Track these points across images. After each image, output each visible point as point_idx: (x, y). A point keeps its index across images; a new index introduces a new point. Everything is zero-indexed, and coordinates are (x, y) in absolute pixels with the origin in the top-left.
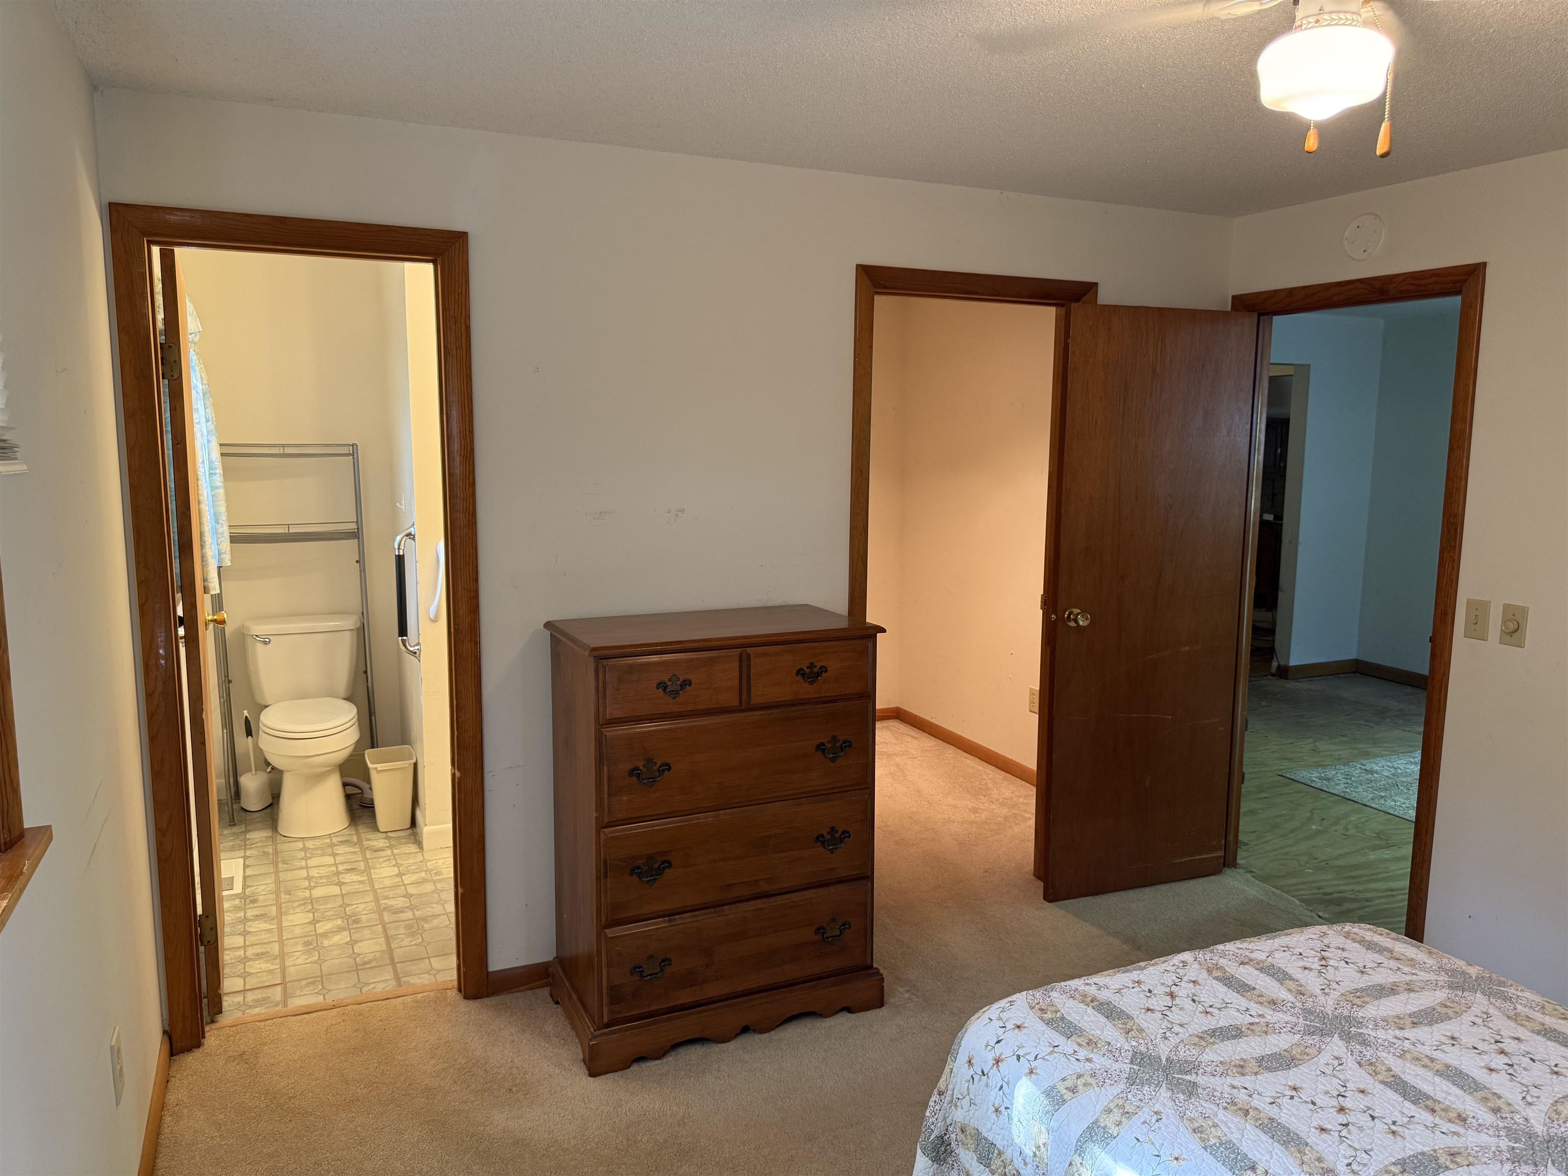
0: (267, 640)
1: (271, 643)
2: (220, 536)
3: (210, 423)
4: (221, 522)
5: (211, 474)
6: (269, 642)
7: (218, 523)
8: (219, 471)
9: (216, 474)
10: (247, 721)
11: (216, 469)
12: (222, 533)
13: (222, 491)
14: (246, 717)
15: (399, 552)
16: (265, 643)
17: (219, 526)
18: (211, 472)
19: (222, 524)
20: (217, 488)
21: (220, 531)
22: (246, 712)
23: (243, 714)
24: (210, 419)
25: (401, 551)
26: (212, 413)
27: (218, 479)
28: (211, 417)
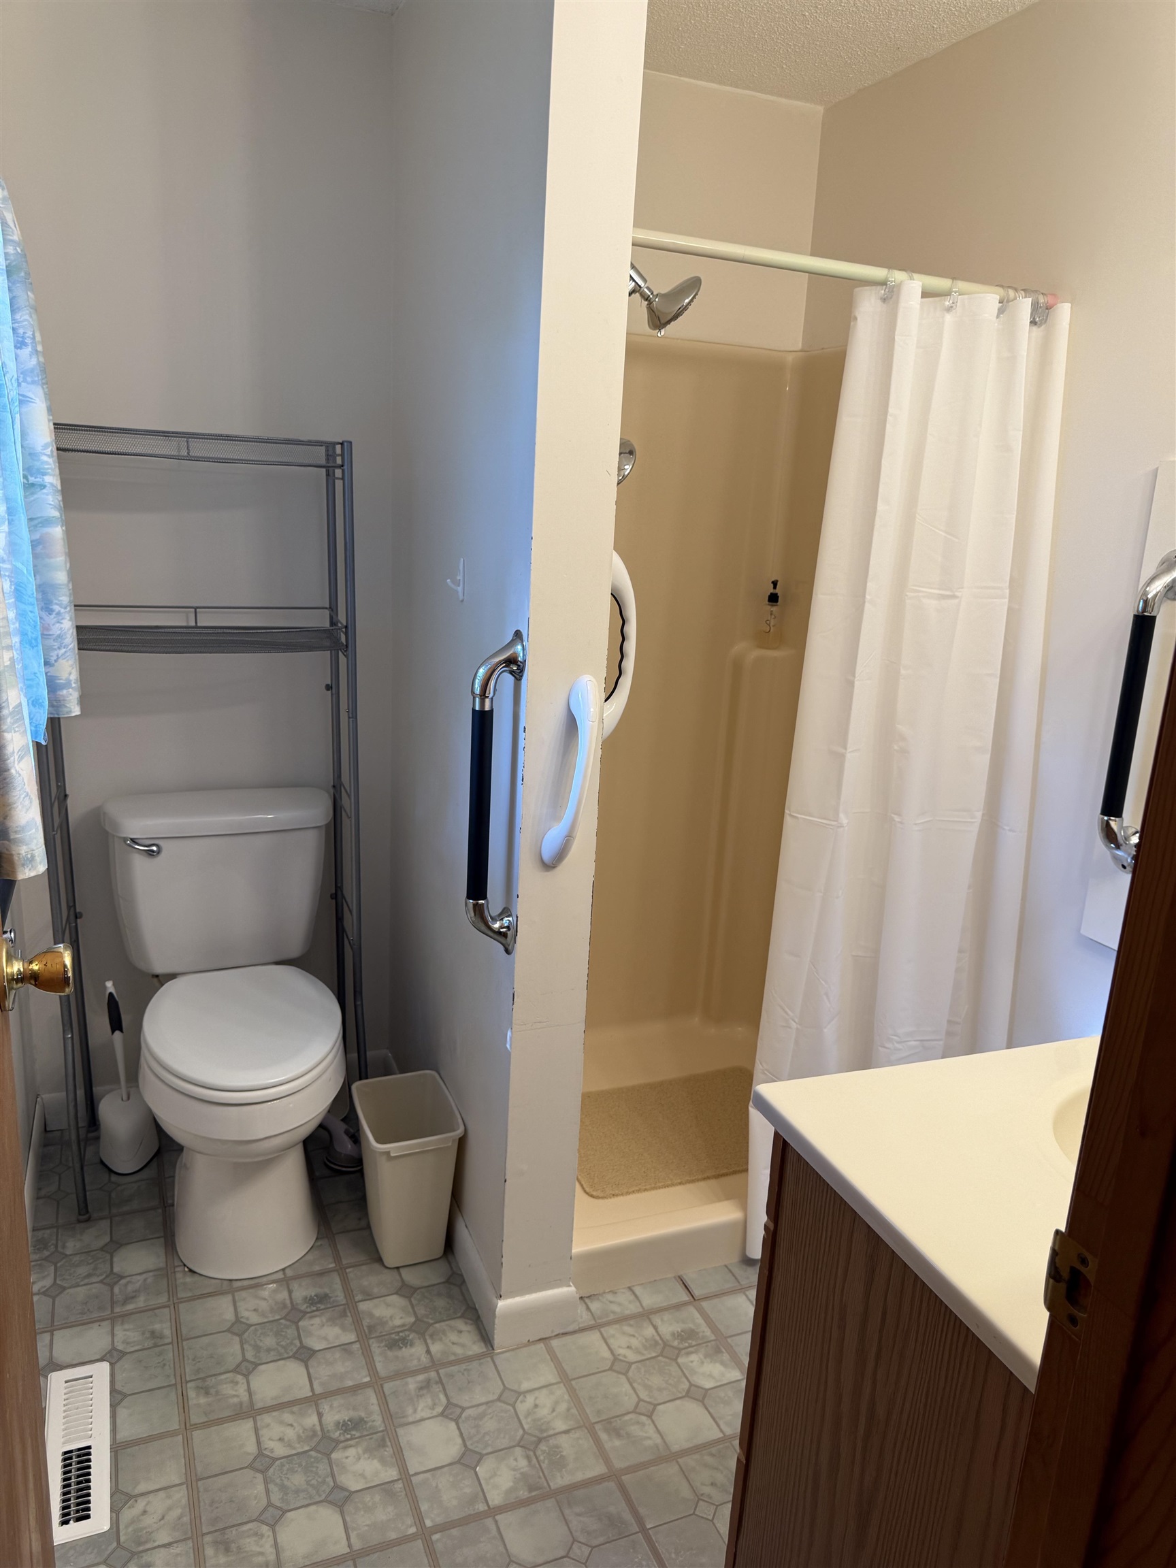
0: (154, 848)
1: (163, 854)
2: (56, 645)
3: (27, 350)
4: (56, 608)
5: (33, 485)
6: (159, 852)
7: (50, 611)
8: (52, 479)
9: (43, 487)
10: (112, 1003)
11: (44, 474)
12: (59, 636)
13: (57, 532)
14: (111, 994)
15: (482, 703)
16: (150, 854)
17: (51, 619)
18: (32, 479)
19: (59, 614)
20: (47, 522)
21: (55, 630)
22: (109, 984)
23: (105, 988)
24: (28, 341)
25: (487, 702)
26: (32, 326)
27: (50, 499)
28: (30, 334)
